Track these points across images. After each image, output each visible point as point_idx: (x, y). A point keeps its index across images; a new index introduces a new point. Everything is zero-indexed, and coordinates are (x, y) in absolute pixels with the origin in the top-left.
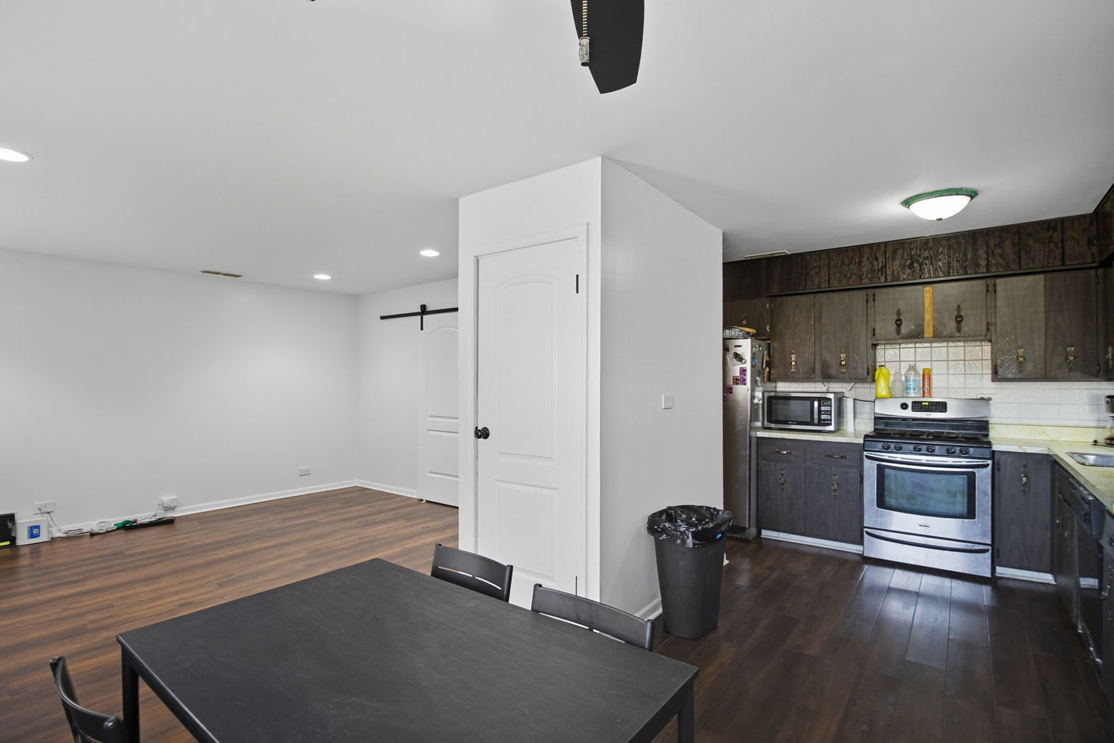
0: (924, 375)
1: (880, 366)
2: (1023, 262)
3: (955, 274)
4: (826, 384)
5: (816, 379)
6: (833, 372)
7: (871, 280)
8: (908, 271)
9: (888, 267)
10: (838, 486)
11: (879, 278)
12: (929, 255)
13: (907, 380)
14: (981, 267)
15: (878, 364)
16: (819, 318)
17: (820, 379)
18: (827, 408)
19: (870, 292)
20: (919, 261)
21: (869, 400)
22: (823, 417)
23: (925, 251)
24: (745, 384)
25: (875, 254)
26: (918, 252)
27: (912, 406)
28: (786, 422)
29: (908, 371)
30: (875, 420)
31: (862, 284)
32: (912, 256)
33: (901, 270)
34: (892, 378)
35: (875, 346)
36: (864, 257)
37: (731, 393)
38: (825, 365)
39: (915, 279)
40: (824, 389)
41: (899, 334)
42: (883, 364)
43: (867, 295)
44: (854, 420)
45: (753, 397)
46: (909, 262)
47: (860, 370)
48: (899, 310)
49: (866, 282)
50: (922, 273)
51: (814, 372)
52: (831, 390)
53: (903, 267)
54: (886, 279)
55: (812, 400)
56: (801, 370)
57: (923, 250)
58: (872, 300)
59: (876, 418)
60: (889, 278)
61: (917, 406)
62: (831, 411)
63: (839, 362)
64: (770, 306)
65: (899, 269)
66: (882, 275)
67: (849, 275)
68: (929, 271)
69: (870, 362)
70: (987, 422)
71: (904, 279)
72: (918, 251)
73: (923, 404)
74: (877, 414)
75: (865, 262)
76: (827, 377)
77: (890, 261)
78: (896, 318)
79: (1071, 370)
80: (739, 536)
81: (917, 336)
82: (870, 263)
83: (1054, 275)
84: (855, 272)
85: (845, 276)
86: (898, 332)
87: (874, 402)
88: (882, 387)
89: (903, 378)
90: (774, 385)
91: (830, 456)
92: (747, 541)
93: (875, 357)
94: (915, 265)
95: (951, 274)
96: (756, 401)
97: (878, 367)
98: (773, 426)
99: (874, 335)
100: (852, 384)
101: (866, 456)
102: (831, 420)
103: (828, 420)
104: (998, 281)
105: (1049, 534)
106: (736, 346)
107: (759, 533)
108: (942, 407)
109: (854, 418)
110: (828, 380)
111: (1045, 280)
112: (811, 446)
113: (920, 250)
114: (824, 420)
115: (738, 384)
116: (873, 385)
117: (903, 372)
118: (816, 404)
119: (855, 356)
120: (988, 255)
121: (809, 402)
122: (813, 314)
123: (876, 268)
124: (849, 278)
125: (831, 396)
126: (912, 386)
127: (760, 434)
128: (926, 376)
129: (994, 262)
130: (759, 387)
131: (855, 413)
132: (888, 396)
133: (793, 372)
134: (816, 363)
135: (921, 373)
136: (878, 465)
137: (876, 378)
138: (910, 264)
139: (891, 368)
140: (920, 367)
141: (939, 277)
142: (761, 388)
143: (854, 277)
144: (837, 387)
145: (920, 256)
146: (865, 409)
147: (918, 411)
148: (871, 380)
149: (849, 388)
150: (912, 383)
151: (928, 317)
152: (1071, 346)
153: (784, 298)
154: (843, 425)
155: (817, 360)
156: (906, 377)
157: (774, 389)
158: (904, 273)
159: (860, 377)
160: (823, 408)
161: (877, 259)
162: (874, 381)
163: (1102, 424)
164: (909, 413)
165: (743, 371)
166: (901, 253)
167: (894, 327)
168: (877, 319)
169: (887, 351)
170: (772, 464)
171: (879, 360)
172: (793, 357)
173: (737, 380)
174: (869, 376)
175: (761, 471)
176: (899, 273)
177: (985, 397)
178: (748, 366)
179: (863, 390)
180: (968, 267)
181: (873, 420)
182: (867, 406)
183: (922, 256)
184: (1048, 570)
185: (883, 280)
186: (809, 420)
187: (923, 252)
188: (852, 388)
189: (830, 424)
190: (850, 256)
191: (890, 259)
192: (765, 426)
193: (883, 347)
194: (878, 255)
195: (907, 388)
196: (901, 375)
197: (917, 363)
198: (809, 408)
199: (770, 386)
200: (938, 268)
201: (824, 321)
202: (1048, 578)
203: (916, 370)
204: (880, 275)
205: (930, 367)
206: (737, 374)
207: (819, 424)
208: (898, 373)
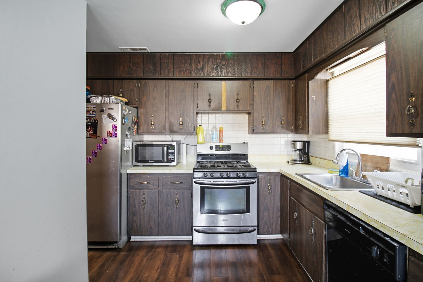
0: (220, 131)
1: (199, 126)
2: (265, 73)
3: (237, 76)
4: (172, 136)
5: (165, 133)
6: (175, 128)
7: (196, 75)
8: (215, 71)
9: (205, 68)
10: (178, 201)
11: (201, 74)
12: (225, 64)
13: (212, 134)
14: (248, 73)
15: (198, 125)
16: (167, 95)
17: (168, 133)
18: (173, 151)
19: (196, 82)
20: (220, 66)
21: (194, 145)
22: (170, 157)
23: (223, 61)
24: (116, 137)
25: (199, 59)
26: (220, 62)
27: (215, 148)
28: (147, 161)
29: (213, 128)
30: (197, 156)
31: (192, 76)
32: (217, 63)
33: (212, 70)
34: (205, 132)
35: (197, 114)
36: (193, 60)
37: (106, 143)
38: (171, 125)
39: (218, 76)
40: (171, 139)
41: (210, 107)
42: (200, 125)
43: (194, 84)
44: (187, 157)
45: (123, 145)
46: (215, 66)
47: (190, 128)
48: (210, 94)
49: (194, 76)
50: (222, 73)
51: (165, 129)
52: (174, 140)
53: (213, 69)
54: (204, 75)
55: (163, 146)
56: (157, 128)
57: (222, 60)
58: (197, 87)
59: (197, 155)
60: (205, 75)
61: (218, 148)
62: (174, 153)
63: (179, 123)
64: (138, 85)
65: (211, 70)
66: (202, 72)
67: (185, 70)
68: (225, 72)
69: (195, 123)
70: (247, 155)
71: (213, 76)
72: (220, 60)
73: (220, 146)
74: (198, 153)
75: (193, 64)
76: (172, 132)
77: (206, 64)
78: (208, 98)
79: (283, 128)
80: (114, 247)
81: (218, 110)
82: (196, 64)
83: (277, 81)
84: (188, 69)
85: (183, 70)
86: (210, 106)
87: (197, 146)
88: (200, 137)
89: (210, 133)
90: (141, 136)
91: (174, 183)
92: (118, 250)
93: (197, 121)
94: (218, 68)
95: (235, 76)
96: (125, 149)
97: (198, 126)
98: (139, 164)
99: (198, 107)
100: (186, 136)
101: (194, 182)
102: (174, 159)
103: (172, 159)
104: (255, 82)
105: (279, 214)
106: (109, 109)
107: (129, 238)
108: (228, 147)
109: (187, 155)
110: (173, 133)
111: (274, 83)
112: (162, 177)
113: (221, 60)
114: (170, 159)
115: (111, 137)
116: (196, 136)
117: (210, 129)
118: (165, 148)
119: (188, 119)
120: (251, 68)
121: (162, 147)
122: (165, 93)
123: (199, 67)
124: (185, 72)
125: (174, 144)
126: (214, 137)
127: (129, 171)
128: (221, 131)
129: (254, 71)
130: (128, 138)
131: (187, 152)
132: (203, 142)
133: (152, 129)
134: (166, 123)
135: (219, 130)
136: (201, 187)
137: (197, 133)
138: (216, 68)
139: (204, 127)
140: (218, 127)
141: (229, 77)
142: (131, 139)
143: (187, 71)
144: (177, 138)
145: (221, 63)
146: (192, 149)
147: (218, 150)
148: (195, 134)
149: (184, 138)
150: (214, 135)
151: (224, 99)
152: (283, 117)
153: (147, 81)
154: (181, 160)
155: (167, 121)
156: (212, 132)
157: (142, 139)
158: (213, 73)
159: (190, 132)
160: (170, 151)
161: (199, 62)
162: (197, 134)
163: (289, 154)
164: (214, 152)
165: (115, 127)
166: (212, 60)
167: (208, 103)
168: (199, 98)
169: (203, 118)
170: (138, 191)
171: (199, 123)
172: (152, 119)
173: (111, 133)
174: (194, 131)
175: (130, 197)
176: (210, 72)
177: (246, 142)
178: (118, 124)
179: (191, 139)
180: (243, 72)
181: (196, 156)
182: (193, 148)
183: (222, 64)
184: (280, 233)
185: (202, 75)
186: (161, 159)
187: (222, 62)
188: (185, 138)
189: (173, 161)
190: (186, 59)
191: (206, 63)
192: (134, 164)
193: (200, 115)
194: (200, 60)
195: (212, 138)
196: (209, 131)
197: (217, 124)
198: (162, 151)
199: (137, 138)
200: (229, 72)
201: (170, 97)
202: (279, 236)
203: (216, 128)
204: (201, 72)
205: (222, 127)
206: (111, 129)
207: (167, 161)
208: (207, 130)
